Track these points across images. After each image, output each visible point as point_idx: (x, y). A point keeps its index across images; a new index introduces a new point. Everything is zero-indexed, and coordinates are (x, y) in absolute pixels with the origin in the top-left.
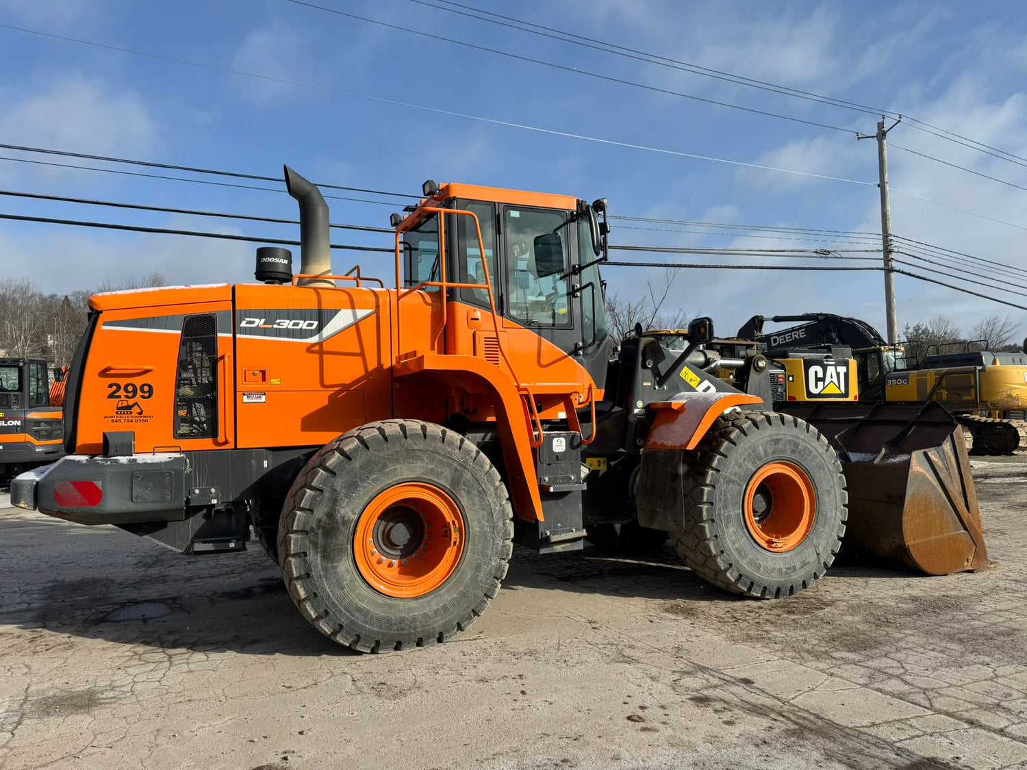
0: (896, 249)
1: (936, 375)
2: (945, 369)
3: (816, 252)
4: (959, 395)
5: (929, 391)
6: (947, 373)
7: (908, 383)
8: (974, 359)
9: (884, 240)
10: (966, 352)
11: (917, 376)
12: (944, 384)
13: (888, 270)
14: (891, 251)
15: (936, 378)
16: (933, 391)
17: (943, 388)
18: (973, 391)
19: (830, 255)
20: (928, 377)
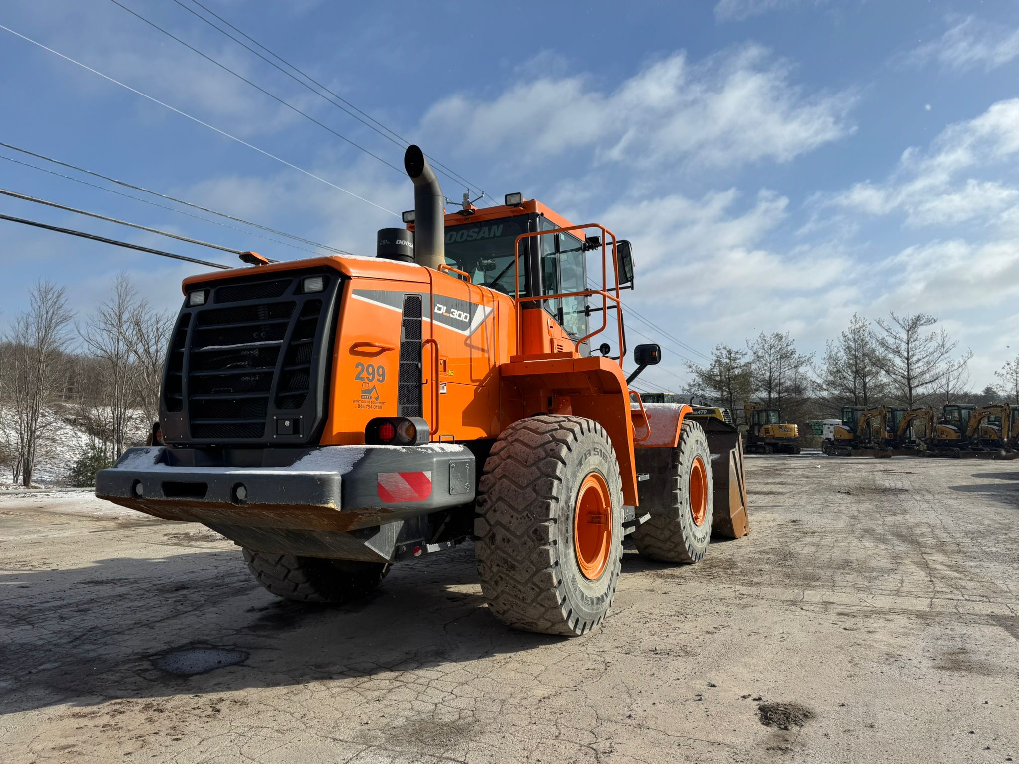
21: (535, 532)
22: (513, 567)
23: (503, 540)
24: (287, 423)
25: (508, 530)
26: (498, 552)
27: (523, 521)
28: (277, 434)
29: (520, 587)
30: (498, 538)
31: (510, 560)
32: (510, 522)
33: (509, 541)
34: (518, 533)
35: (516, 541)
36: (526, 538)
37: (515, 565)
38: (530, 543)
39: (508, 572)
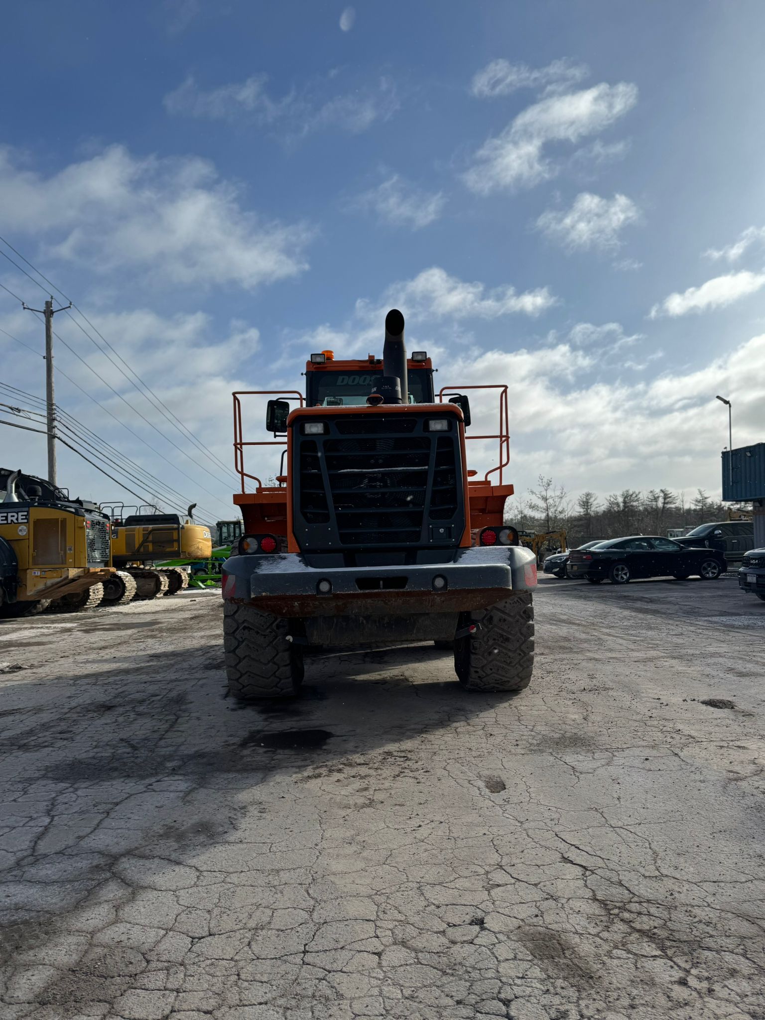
0: (58, 419)
1: (143, 531)
2: (151, 526)
3: (12, 409)
4: (163, 547)
5: (137, 546)
6: (153, 530)
7: (117, 538)
8: (173, 519)
9: (48, 408)
10: (138, 514)
11: (126, 531)
12: (151, 538)
13: (52, 437)
14: (54, 419)
15: (143, 534)
16: (141, 545)
17: (150, 542)
18: (176, 544)
19: (21, 414)
20: (136, 533)
21: (525, 612)
22: (507, 640)
23: (500, 620)
24: (442, 530)
25: (503, 612)
26: (496, 629)
27: (515, 605)
28: (432, 539)
29: (510, 654)
30: (496, 620)
31: (505, 634)
32: (505, 607)
33: (505, 620)
34: (512, 614)
35: (510, 619)
36: (518, 617)
37: (509, 638)
38: (522, 621)
39: (503, 644)
